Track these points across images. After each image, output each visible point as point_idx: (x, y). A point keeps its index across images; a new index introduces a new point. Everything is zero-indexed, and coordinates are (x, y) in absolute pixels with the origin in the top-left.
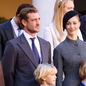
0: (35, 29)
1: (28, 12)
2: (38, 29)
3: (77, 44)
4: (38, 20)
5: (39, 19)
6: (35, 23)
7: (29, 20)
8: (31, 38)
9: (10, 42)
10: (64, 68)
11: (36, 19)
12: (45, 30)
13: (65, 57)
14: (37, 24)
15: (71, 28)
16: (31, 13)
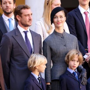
0: (28, 23)
1: (22, 9)
2: (30, 23)
3: (63, 37)
4: (30, 15)
5: (32, 14)
6: (28, 18)
7: (22, 15)
8: (24, 32)
9: (6, 35)
10: (52, 57)
11: (29, 15)
12: (36, 24)
13: (53, 48)
14: (30, 19)
15: (58, 21)
16: (24, 9)
